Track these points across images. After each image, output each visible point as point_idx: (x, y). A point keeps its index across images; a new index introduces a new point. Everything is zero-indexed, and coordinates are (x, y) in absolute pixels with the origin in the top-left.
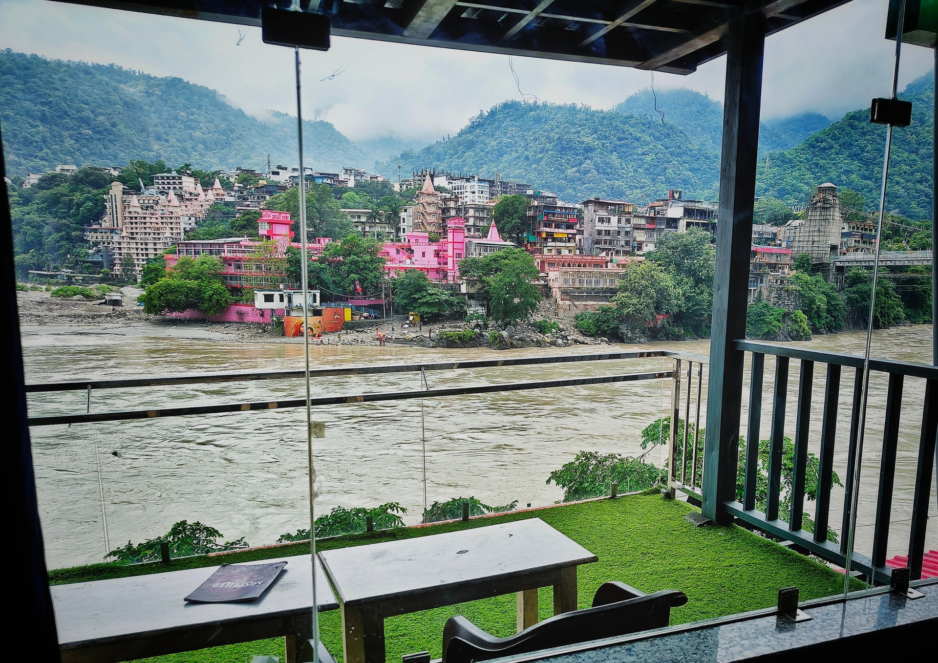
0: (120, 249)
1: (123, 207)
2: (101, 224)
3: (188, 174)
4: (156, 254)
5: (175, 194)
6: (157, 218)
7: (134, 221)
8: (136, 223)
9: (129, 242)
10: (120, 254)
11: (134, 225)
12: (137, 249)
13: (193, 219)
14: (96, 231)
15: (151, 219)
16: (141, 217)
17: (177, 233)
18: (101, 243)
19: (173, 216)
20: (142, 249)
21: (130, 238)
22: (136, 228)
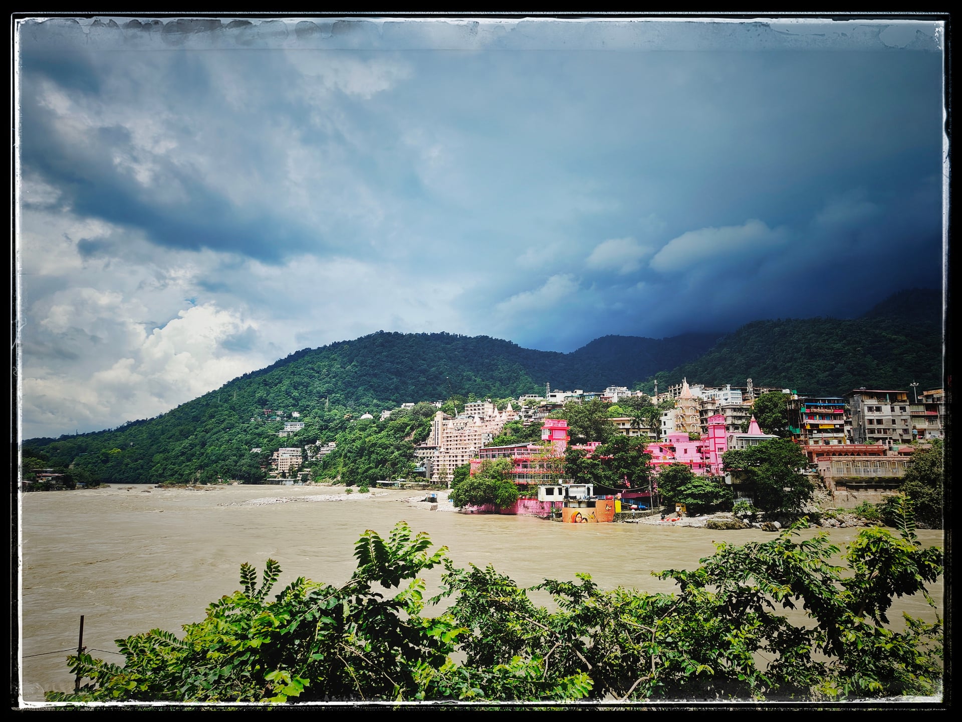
0: (438, 461)
1: (443, 430)
2: (427, 444)
3: (488, 401)
4: (462, 464)
5: (479, 417)
6: (465, 436)
7: (449, 439)
8: (451, 441)
9: (445, 456)
10: (438, 465)
11: (449, 443)
12: (450, 461)
13: (491, 435)
14: (423, 448)
15: (461, 437)
16: (454, 436)
17: (479, 447)
18: (426, 457)
19: (477, 434)
20: (453, 461)
21: (445, 453)
22: (450, 445)
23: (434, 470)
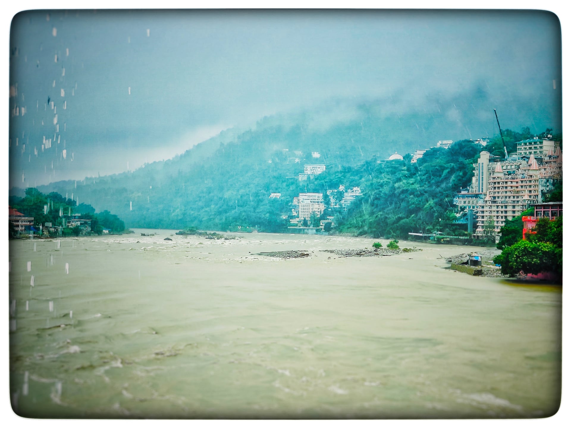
0: (483, 212)
1: (488, 174)
2: (469, 191)
3: (548, 138)
4: (514, 217)
5: (535, 158)
6: (517, 182)
7: (497, 185)
8: (499, 188)
9: (491, 206)
10: (483, 217)
11: (497, 190)
12: (498, 211)
13: (551, 181)
14: (463, 196)
15: (512, 183)
16: (503, 182)
17: (535, 196)
18: (468, 207)
19: (533, 179)
20: (502, 212)
21: (492, 202)
22: (498, 192)
23: (477, 222)
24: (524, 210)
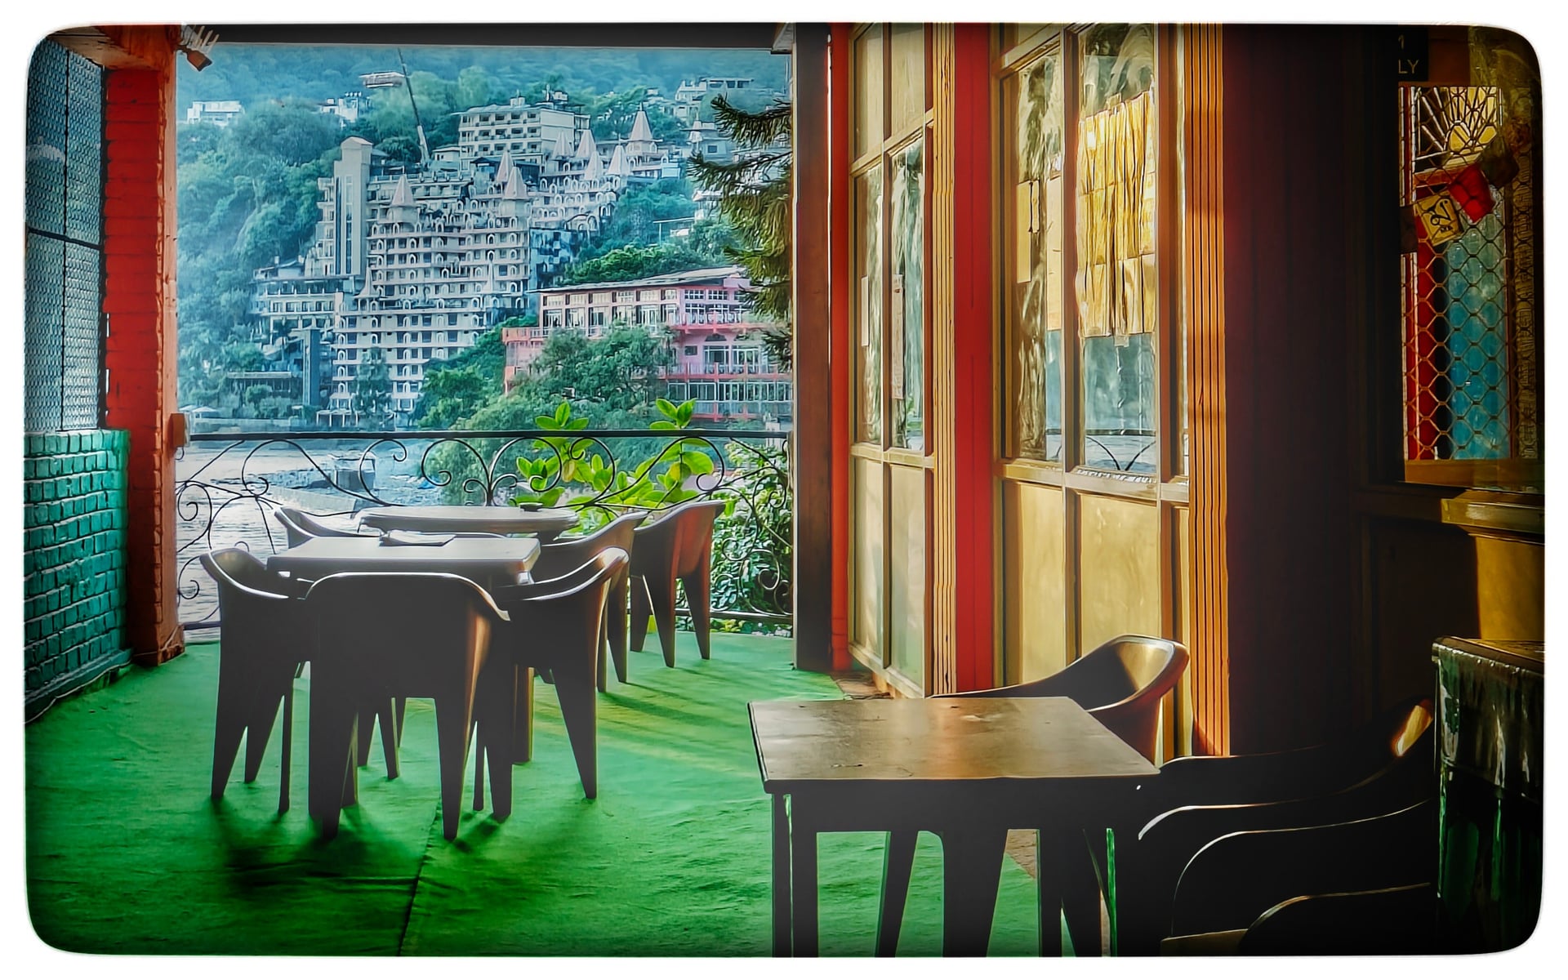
0: (352, 337)
1: (368, 212)
2: (302, 268)
3: (555, 102)
4: (452, 350)
5: (518, 165)
6: (461, 240)
7: (396, 250)
8: (403, 257)
9: (379, 317)
10: (352, 354)
11: (397, 265)
12: (400, 335)
13: (566, 237)
14: (286, 287)
15: (445, 243)
16: (417, 240)
17: (518, 283)
18: (300, 322)
19: (510, 229)
20: (414, 336)
21: (381, 303)
22: (401, 273)
23: (334, 371)
24: (484, 328)
